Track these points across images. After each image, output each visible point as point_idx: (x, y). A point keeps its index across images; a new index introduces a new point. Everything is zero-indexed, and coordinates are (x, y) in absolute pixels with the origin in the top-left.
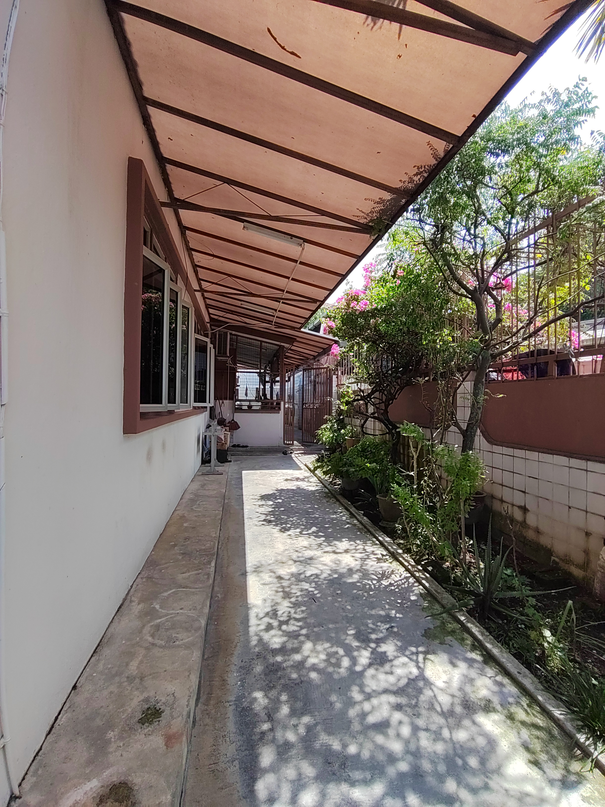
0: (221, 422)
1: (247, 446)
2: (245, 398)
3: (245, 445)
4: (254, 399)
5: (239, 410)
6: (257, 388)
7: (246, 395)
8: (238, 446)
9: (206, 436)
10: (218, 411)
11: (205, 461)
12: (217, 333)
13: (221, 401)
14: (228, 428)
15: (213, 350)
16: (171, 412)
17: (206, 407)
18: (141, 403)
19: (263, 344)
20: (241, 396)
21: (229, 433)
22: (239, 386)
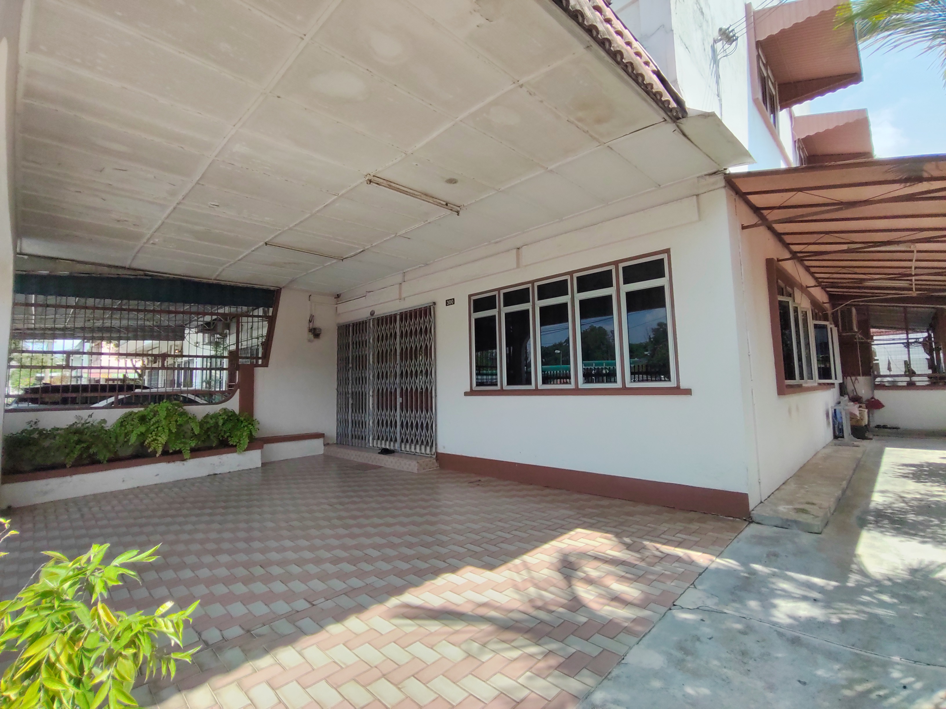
0: (856, 399)
1: (897, 428)
2: (888, 373)
3: (894, 426)
4: (903, 373)
5: (882, 387)
6: (905, 362)
7: (889, 369)
8: (885, 427)
9: (835, 410)
10: (850, 387)
11: (838, 434)
12: (839, 312)
13: (853, 378)
14: (864, 405)
15: (835, 330)
16: (800, 386)
17: (833, 384)
18: (786, 379)
19: (909, 309)
20: (883, 371)
21: (866, 410)
22: (877, 360)
